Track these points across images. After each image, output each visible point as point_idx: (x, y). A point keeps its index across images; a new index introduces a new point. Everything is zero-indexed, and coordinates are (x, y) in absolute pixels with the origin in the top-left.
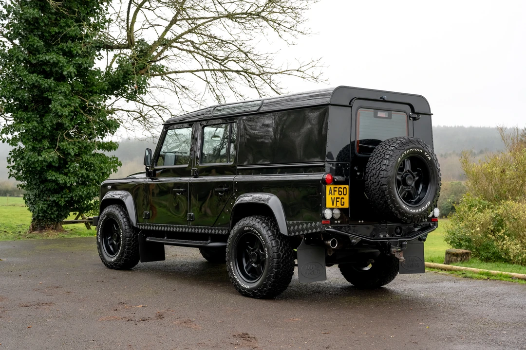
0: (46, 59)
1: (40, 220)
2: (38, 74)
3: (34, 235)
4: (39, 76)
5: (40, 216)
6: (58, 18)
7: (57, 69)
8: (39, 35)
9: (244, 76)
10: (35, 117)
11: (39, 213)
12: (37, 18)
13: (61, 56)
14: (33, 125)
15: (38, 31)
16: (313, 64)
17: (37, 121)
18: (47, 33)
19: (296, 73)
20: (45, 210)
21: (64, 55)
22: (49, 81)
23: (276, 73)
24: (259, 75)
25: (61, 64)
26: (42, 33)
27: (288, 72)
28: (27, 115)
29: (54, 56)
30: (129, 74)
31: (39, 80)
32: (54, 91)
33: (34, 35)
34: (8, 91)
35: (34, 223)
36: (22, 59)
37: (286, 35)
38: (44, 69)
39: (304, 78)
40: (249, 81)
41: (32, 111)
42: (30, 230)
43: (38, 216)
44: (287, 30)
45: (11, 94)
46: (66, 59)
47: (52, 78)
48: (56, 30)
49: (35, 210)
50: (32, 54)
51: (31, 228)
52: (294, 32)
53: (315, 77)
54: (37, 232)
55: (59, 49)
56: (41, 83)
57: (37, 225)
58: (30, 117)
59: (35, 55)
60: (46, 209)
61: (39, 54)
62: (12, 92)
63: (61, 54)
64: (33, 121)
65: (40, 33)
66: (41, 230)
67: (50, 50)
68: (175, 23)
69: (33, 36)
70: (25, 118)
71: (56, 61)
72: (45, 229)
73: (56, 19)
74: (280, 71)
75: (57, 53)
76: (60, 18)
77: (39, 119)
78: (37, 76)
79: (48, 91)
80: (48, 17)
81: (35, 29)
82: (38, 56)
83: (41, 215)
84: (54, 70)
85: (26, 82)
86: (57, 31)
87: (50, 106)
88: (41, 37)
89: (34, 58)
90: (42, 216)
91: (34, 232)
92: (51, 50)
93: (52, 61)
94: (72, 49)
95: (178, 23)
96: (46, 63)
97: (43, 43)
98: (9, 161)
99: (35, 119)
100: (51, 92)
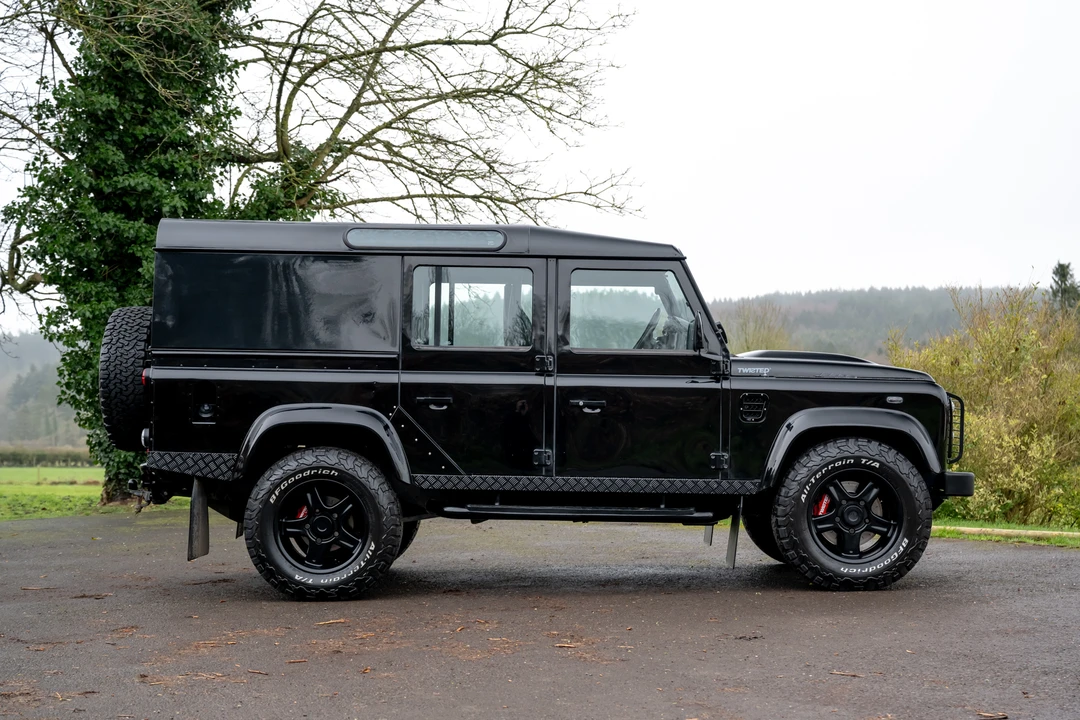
0: (129, 185)
1: (120, 480)
2: (116, 212)
3: (114, 508)
4: (119, 216)
5: (120, 473)
6: (149, 110)
7: (150, 202)
8: (114, 141)
9: (485, 204)
10: (110, 291)
11: (119, 468)
12: (111, 111)
13: (157, 179)
14: (109, 306)
15: (113, 134)
16: (614, 181)
17: (114, 299)
18: (130, 137)
19: (582, 197)
20: (130, 463)
21: (160, 177)
22: (137, 224)
23: (546, 199)
24: (515, 204)
25: (158, 194)
26: (121, 137)
27: (569, 197)
28: (96, 287)
29: (145, 178)
30: (278, 208)
31: (118, 223)
32: (146, 242)
33: (107, 141)
34: (62, 245)
35: (111, 487)
36: (87, 186)
37: (563, 130)
38: (125, 204)
39: (598, 207)
40: (495, 214)
41: (104, 280)
42: (102, 500)
43: (117, 475)
44: (565, 120)
45: (67, 250)
46: (165, 183)
47: (143, 219)
48: (146, 130)
49: (111, 463)
50: (105, 177)
51: (105, 496)
52: (579, 124)
53: (618, 204)
54: (117, 503)
55: (152, 166)
56: (122, 228)
57: (115, 490)
58: (102, 291)
59: (108, 177)
60: (132, 460)
61: (116, 175)
62: (68, 247)
63: (156, 174)
64: (107, 299)
65: (116, 137)
66: (123, 499)
67: (134, 167)
68: (357, 110)
69: (104, 143)
70: (94, 293)
71: (149, 188)
72: (130, 497)
73: (145, 112)
74: (554, 195)
75: (149, 173)
76: (153, 110)
77: (117, 294)
78: (115, 216)
79: (134, 242)
80: (132, 107)
81: (106, 130)
82: (115, 179)
83: (122, 471)
84: (144, 204)
85: (95, 227)
86: (148, 133)
87: (140, 270)
88: (120, 145)
89: (108, 183)
90: (124, 474)
91: (111, 504)
92: (136, 167)
93: (140, 189)
94: (176, 165)
95: (362, 109)
96: (129, 191)
97: (123, 156)
98: (61, 374)
99: (110, 294)
100: (140, 245)
